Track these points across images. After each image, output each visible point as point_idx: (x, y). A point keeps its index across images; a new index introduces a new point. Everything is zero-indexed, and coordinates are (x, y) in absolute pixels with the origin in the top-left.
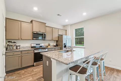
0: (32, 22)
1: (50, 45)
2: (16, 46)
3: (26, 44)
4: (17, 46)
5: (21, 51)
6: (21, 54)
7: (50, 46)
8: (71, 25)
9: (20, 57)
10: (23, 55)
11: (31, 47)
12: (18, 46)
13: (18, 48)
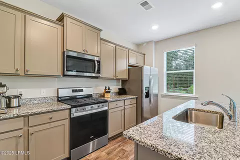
0: (61, 19)
1: (109, 92)
2: (6, 97)
3: (43, 90)
4: (9, 98)
5: (27, 117)
6: (26, 128)
7: (109, 94)
8: (157, 42)
9: (22, 139)
10: (31, 130)
11: (56, 99)
12: (16, 97)
13: (15, 102)
